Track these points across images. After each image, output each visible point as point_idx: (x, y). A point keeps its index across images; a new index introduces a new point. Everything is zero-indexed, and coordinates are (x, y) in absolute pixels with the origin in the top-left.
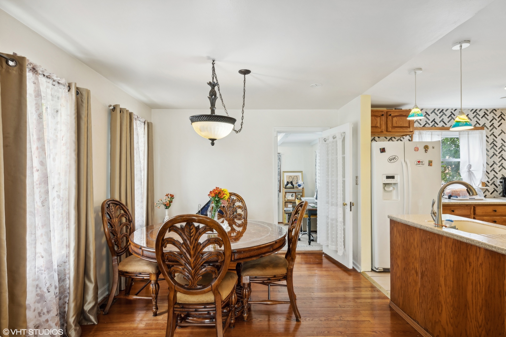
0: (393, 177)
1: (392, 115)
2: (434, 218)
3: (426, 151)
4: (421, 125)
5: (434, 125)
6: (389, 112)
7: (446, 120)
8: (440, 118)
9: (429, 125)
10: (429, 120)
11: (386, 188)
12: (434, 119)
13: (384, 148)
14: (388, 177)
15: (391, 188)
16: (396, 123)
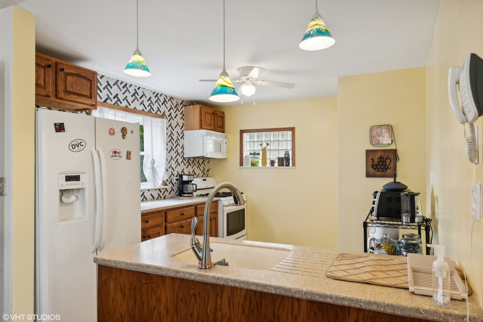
0: (76, 178)
1: (65, 70)
2: (200, 255)
3: (124, 136)
4: (101, 98)
5: (116, 102)
6: (61, 64)
7: (130, 99)
8: (123, 94)
9: (112, 101)
10: (111, 94)
11: (64, 199)
12: (117, 94)
13: (63, 124)
14: (69, 178)
15: (73, 198)
16: (72, 87)
